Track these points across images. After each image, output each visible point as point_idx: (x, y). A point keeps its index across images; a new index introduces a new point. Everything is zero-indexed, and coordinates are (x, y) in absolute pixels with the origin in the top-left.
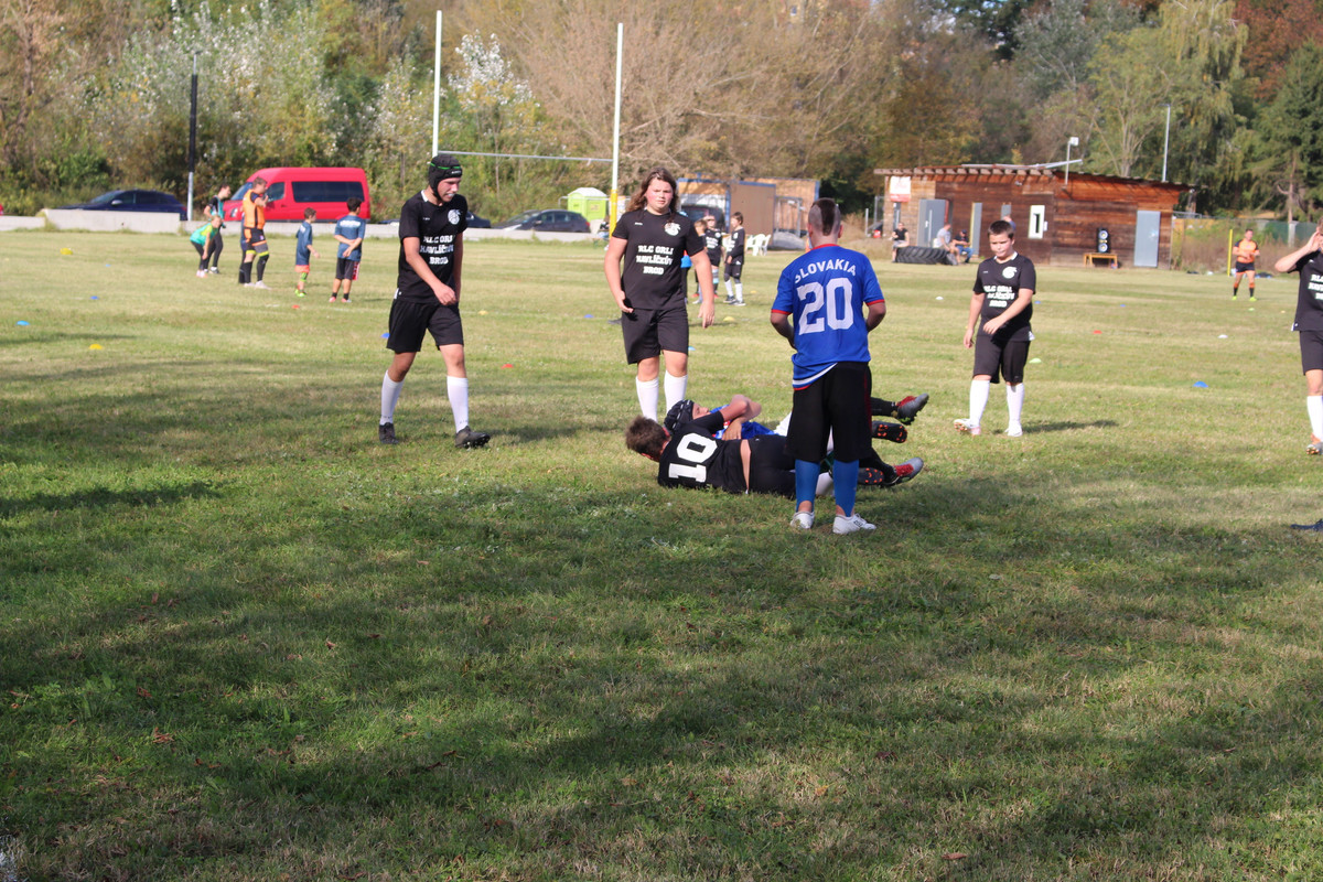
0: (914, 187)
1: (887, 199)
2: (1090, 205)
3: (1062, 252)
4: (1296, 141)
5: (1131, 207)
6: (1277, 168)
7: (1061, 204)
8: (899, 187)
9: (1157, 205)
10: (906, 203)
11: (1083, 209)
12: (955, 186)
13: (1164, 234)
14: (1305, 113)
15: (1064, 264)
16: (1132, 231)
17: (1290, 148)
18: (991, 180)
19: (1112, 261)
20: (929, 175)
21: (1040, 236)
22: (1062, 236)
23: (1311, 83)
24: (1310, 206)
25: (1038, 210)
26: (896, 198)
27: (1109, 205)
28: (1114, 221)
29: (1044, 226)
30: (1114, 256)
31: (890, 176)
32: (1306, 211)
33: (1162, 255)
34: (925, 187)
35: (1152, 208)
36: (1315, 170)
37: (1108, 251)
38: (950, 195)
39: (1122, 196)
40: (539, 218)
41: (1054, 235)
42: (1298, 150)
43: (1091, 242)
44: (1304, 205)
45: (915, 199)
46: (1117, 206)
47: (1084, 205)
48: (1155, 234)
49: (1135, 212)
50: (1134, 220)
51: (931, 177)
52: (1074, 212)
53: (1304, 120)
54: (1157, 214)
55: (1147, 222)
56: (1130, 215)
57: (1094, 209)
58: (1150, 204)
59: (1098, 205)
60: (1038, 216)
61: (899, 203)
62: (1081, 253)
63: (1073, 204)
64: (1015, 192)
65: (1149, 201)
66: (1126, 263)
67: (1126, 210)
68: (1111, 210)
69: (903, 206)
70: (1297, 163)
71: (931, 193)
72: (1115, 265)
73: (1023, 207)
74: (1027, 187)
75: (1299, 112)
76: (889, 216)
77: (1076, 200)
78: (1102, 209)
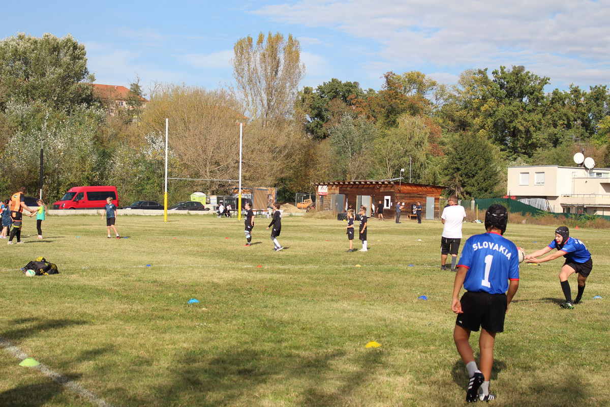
0: (329, 189)
1: (317, 194)
2: (409, 195)
4: (458, 169)
5: (424, 196)
6: (451, 180)
7: (398, 195)
8: (323, 190)
9: (434, 195)
10: (326, 196)
11: (406, 197)
12: (348, 189)
13: (437, 206)
14: (461, 159)
17: (456, 172)
18: (365, 186)
20: (336, 185)
21: (389, 208)
23: (463, 148)
24: (465, 194)
25: (389, 197)
26: (321, 194)
27: (416, 195)
29: (390, 204)
31: (318, 185)
32: (463, 195)
33: (436, 215)
34: (334, 189)
36: (465, 180)
38: (346, 192)
39: (420, 191)
40: (184, 205)
42: (460, 172)
43: (410, 210)
44: (462, 193)
45: (329, 193)
46: (419, 196)
47: (406, 195)
48: (433, 206)
49: (426, 198)
50: (426, 201)
51: (337, 186)
52: (403, 198)
53: (462, 161)
54: (433, 199)
55: (430, 201)
56: (424, 199)
57: (410, 197)
58: (431, 195)
59: (412, 195)
60: (387, 200)
61: (322, 196)
62: (406, 215)
63: (402, 195)
64: (377, 191)
65: (431, 193)
67: (422, 197)
68: (417, 197)
69: (324, 197)
70: (458, 178)
71: (337, 192)
73: (380, 196)
74: (382, 188)
75: (459, 158)
76: (318, 201)
77: (403, 193)
78: (413, 197)
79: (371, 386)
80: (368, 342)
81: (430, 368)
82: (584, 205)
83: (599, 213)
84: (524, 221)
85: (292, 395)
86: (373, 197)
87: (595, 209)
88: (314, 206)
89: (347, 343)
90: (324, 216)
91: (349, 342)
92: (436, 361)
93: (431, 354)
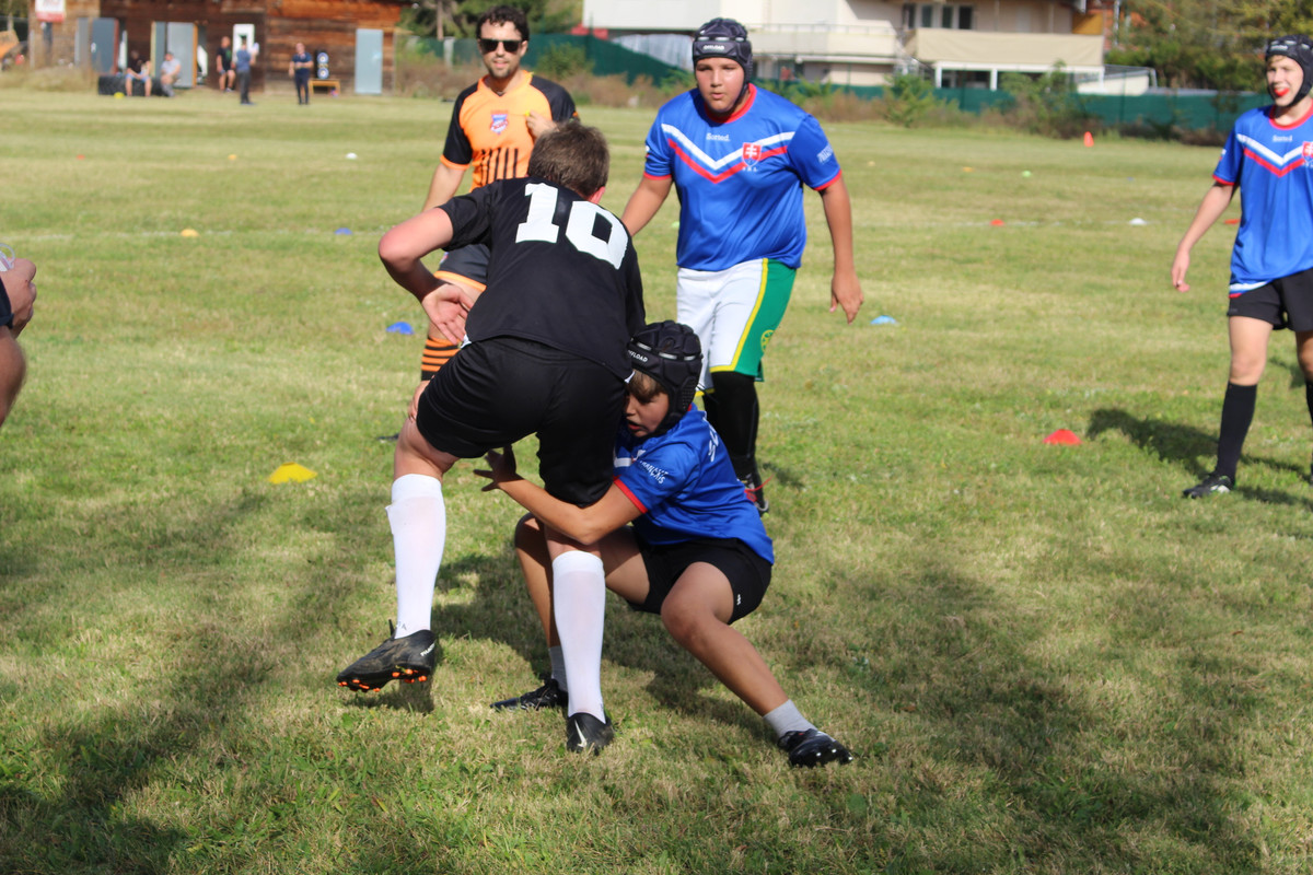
0: (69, 3)
1: (32, 20)
2: (305, 24)
3: (276, 79)
5: (350, 26)
7: (274, 22)
8: (50, 5)
9: (379, 23)
10: (59, 23)
11: (298, 28)
13: (387, 56)
15: (280, 92)
16: (351, 53)
19: (333, 88)
22: (277, 61)
24: (464, 21)
25: (247, 29)
26: (44, 17)
27: (326, 23)
28: (333, 41)
30: (336, 83)
32: (459, 24)
33: (387, 82)
34: (86, 3)
35: (373, 27)
37: (328, 79)
38: (120, 13)
39: (340, 12)
41: (268, 59)
44: (456, 19)
45: (71, 18)
46: (335, 25)
47: (299, 23)
48: (377, 56)
49: (354, 31)
50: (353, 40)
52: (289, 32)
54: (377, 34)
55: (369, 44)
56: (350, 35)
57: (310, 29)
58: (370, 22)
59: (315, 24)
60: (244, 38)
61: (50, 25)
63: (287, 23)
64: (212, 10)
65: (370, 18)
66: (348, 90)
67: (345, 29)
68: (328, 29)
69: (55, 27)
71: (94, 11)
72: (336, 94)
73: (223, 27)
76: (35, 38)
77: (291, 17)
78: (320, 29)
79: (314, 600)
80: (274, 468)
81: (476, 540)
82: (795, 55)
83: (838, 77)
84: (633, 101)
85: (83, 639)
86: (201, 29)
87: (825, 67)
88: (25, 51)
89: (213, 472)
90: (57, 82)
91: (220, 466)
92: (486, 519)
93: (467, 500)
